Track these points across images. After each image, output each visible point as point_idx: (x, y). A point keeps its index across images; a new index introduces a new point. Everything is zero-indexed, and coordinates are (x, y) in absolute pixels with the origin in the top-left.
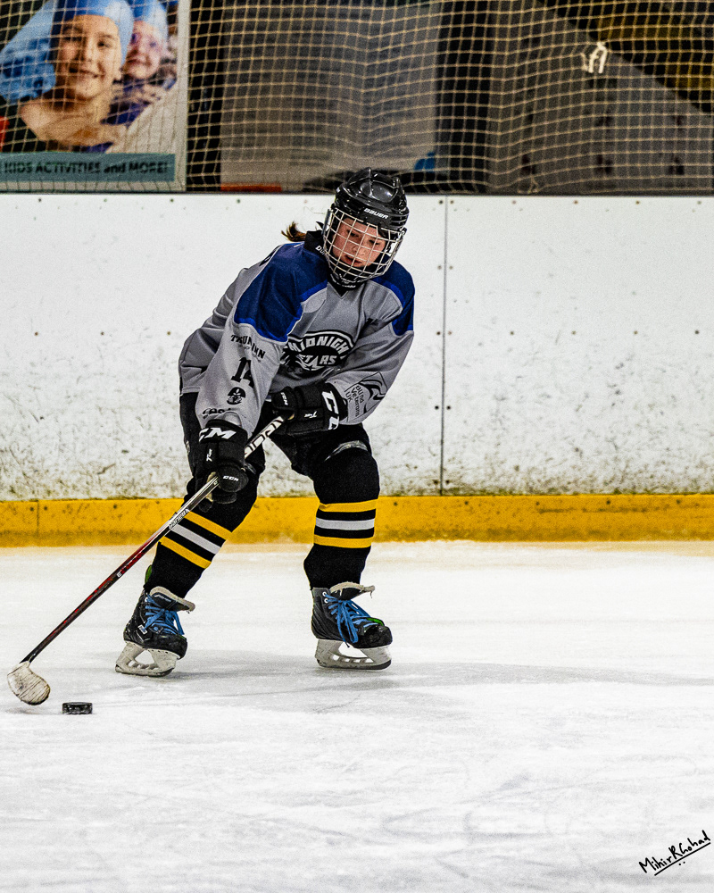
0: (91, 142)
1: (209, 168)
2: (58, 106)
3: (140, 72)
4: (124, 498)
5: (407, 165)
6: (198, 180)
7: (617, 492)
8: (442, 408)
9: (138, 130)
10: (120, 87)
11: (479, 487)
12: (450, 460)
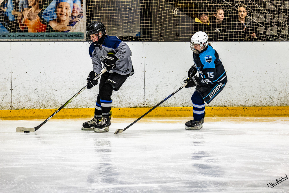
0: (65, 30)
2: (58, 22)
3: (75, 15)
4: (75, 108)
5: (134, 35)
7: (183, 106)
9: (75, 27)
10: (71, 18)
11: (153, 105)
12: (147, 100)
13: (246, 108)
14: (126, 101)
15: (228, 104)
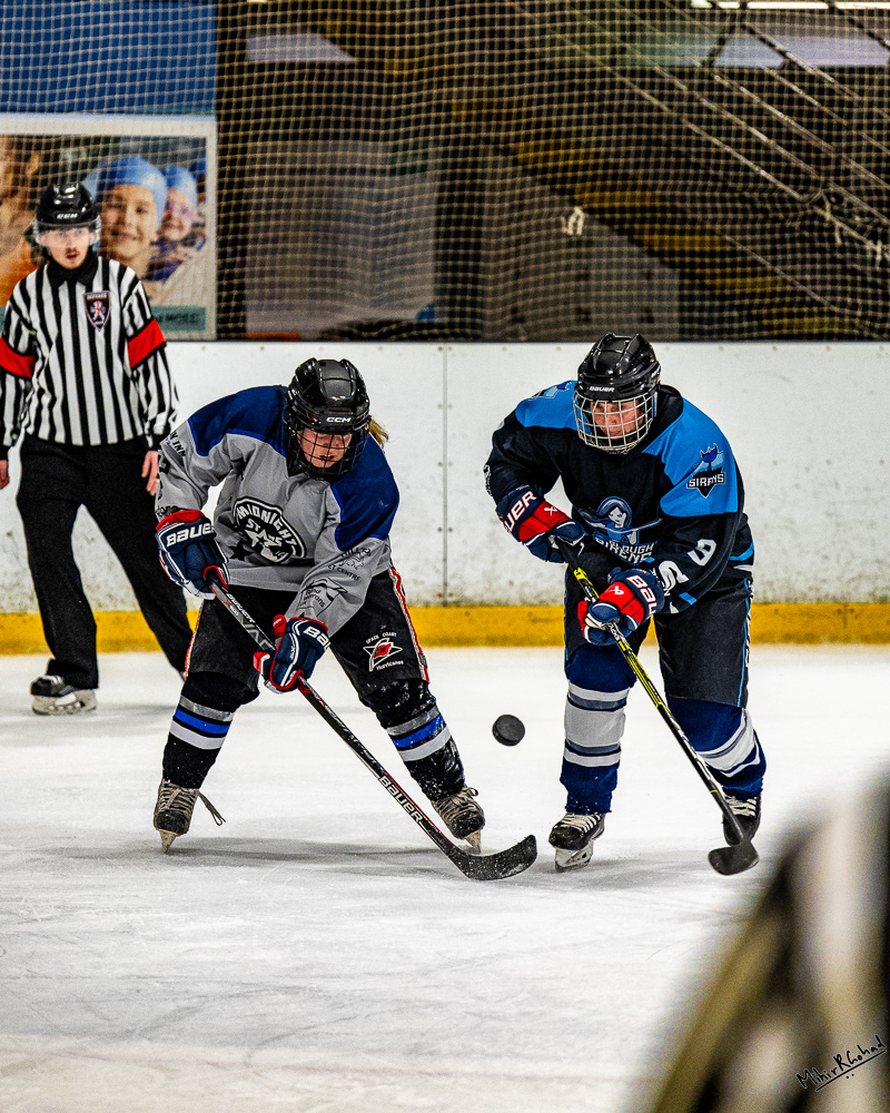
1: (236, 320)
3: (174, 235)
5: (410, 315)
6: (226, 330)
8: (445, 530)
9: (174, 285)
10: (155, 248)
11: (477, 600)
12: (454, 576)
13: (852, 611)
15: (778, 592)
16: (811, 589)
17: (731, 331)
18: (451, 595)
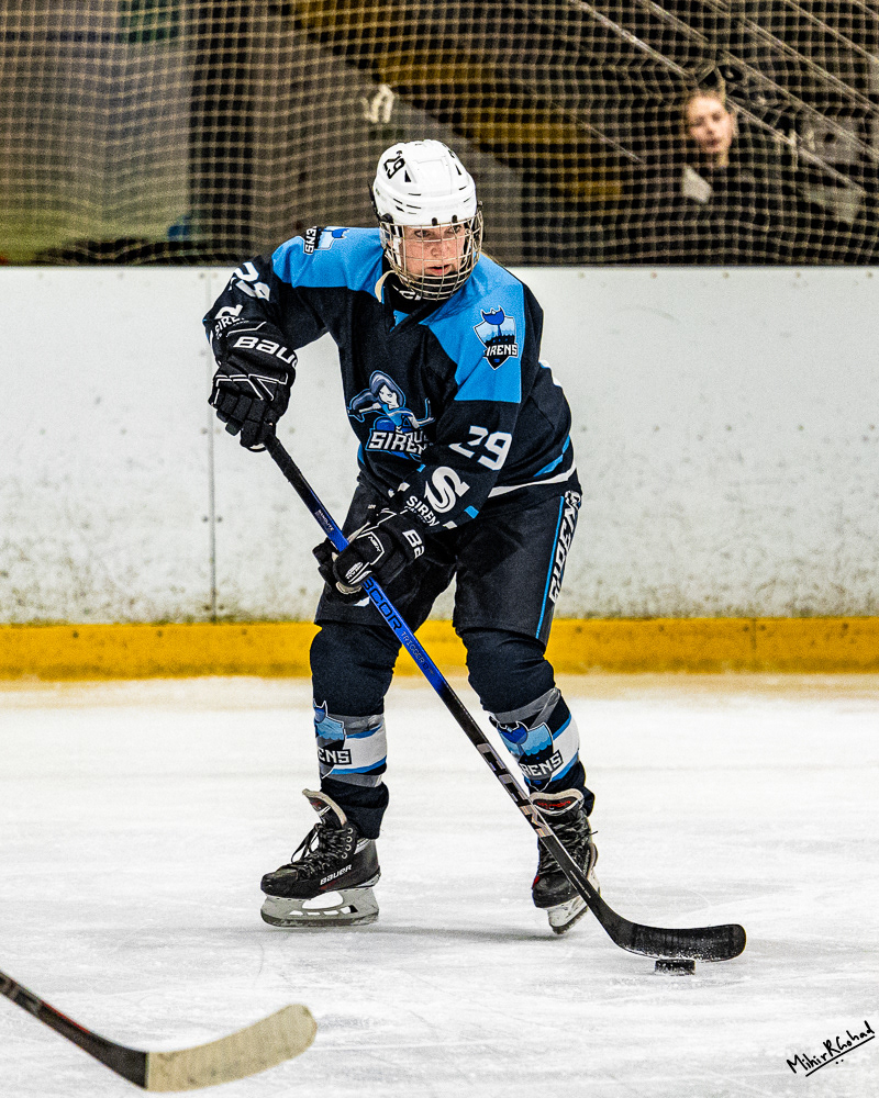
5: (157, 232)
8: (213, 519)
11: (258, 613)
12: (225, 582)
13: (763, 628)
14: (110, 587)
15: (663, 603)
16: (707, 598)
17: (594, 252)
18: (222, 608)
